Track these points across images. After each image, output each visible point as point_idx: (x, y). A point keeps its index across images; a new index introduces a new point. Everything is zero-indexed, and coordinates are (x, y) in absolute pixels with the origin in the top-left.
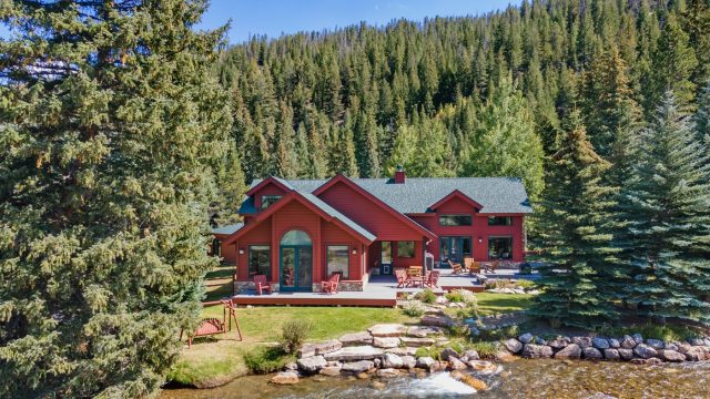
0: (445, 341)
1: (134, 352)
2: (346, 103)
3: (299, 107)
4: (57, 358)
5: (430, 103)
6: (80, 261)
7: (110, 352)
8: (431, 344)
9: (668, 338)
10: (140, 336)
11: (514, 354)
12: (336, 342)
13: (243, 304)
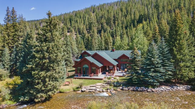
0: (108, 87)
1: (53, 87)
2: (114, 23)
3: (102, 25)
4: (43, 88)
5: (136, 23)
6: (45, 75)
7: (49, 87)
8: (106, 87)
9: (150, 87)
10: (53, 85)
11: (121, 90)
12: (89, 86)
13: (75, 78)
